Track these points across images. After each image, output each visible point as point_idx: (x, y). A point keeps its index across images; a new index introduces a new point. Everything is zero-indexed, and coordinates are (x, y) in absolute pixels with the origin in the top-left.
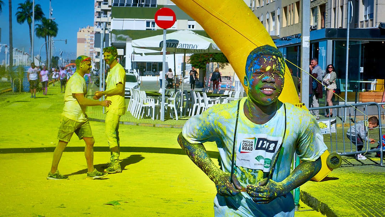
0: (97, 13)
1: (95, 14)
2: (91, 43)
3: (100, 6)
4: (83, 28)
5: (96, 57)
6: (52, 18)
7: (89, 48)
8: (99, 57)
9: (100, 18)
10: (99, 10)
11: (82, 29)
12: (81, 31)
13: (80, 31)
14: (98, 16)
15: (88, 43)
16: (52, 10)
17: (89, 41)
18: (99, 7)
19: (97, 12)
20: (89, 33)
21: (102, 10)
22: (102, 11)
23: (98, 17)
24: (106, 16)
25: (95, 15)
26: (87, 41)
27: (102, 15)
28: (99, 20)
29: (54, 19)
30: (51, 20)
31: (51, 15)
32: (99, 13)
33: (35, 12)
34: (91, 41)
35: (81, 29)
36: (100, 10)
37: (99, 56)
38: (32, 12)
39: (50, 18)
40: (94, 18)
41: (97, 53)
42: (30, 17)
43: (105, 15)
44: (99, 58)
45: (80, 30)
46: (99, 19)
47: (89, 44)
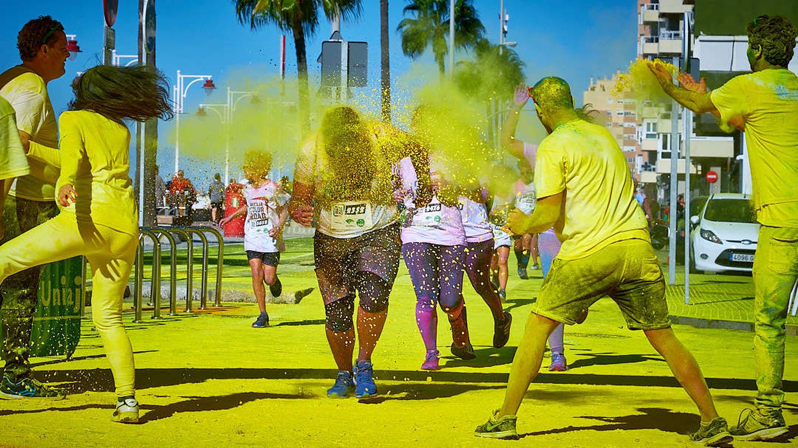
0: (648, 27)
1: (641, 29)
2: (626, 125)
3: (655, 5)
4: (599, 78)
5: (646, 167)
6: (506, 41)
7: (621, 141)
8: (652, 167)
9: (657, 41)
10: (654, 16)
11: (599, 83)
12: (596, 89)
13: (593, 89)
14: (650, 37)
15: (616, 125)
16: (507, 18)
17: (620, 120)
18: (652, 8)
19: (646, 23)
20: (621, 95)
21: (662, 15)
22: (661, 20)
23: (651, 41)
24: (677, 35)
25: (641, 35)
26: (614, 120)
27: (663, 31)
28: (652, 48)
29: (514, 45)
30: (504, 47)
31: (505, 32)
32: (654, 27)
33: (456, 20)
34: (626, 120)
35: (595, 83)
36: (657, 15)
37: (654, 164)
38: (448, 22)
39: (501, 44)
40: (636, 41)
41: (646, 154)
42: (443, 38)
43: (673, 32)
44: (654, 170)
45: (592, 85)
46: (655, 45)
47: (620, 131)
